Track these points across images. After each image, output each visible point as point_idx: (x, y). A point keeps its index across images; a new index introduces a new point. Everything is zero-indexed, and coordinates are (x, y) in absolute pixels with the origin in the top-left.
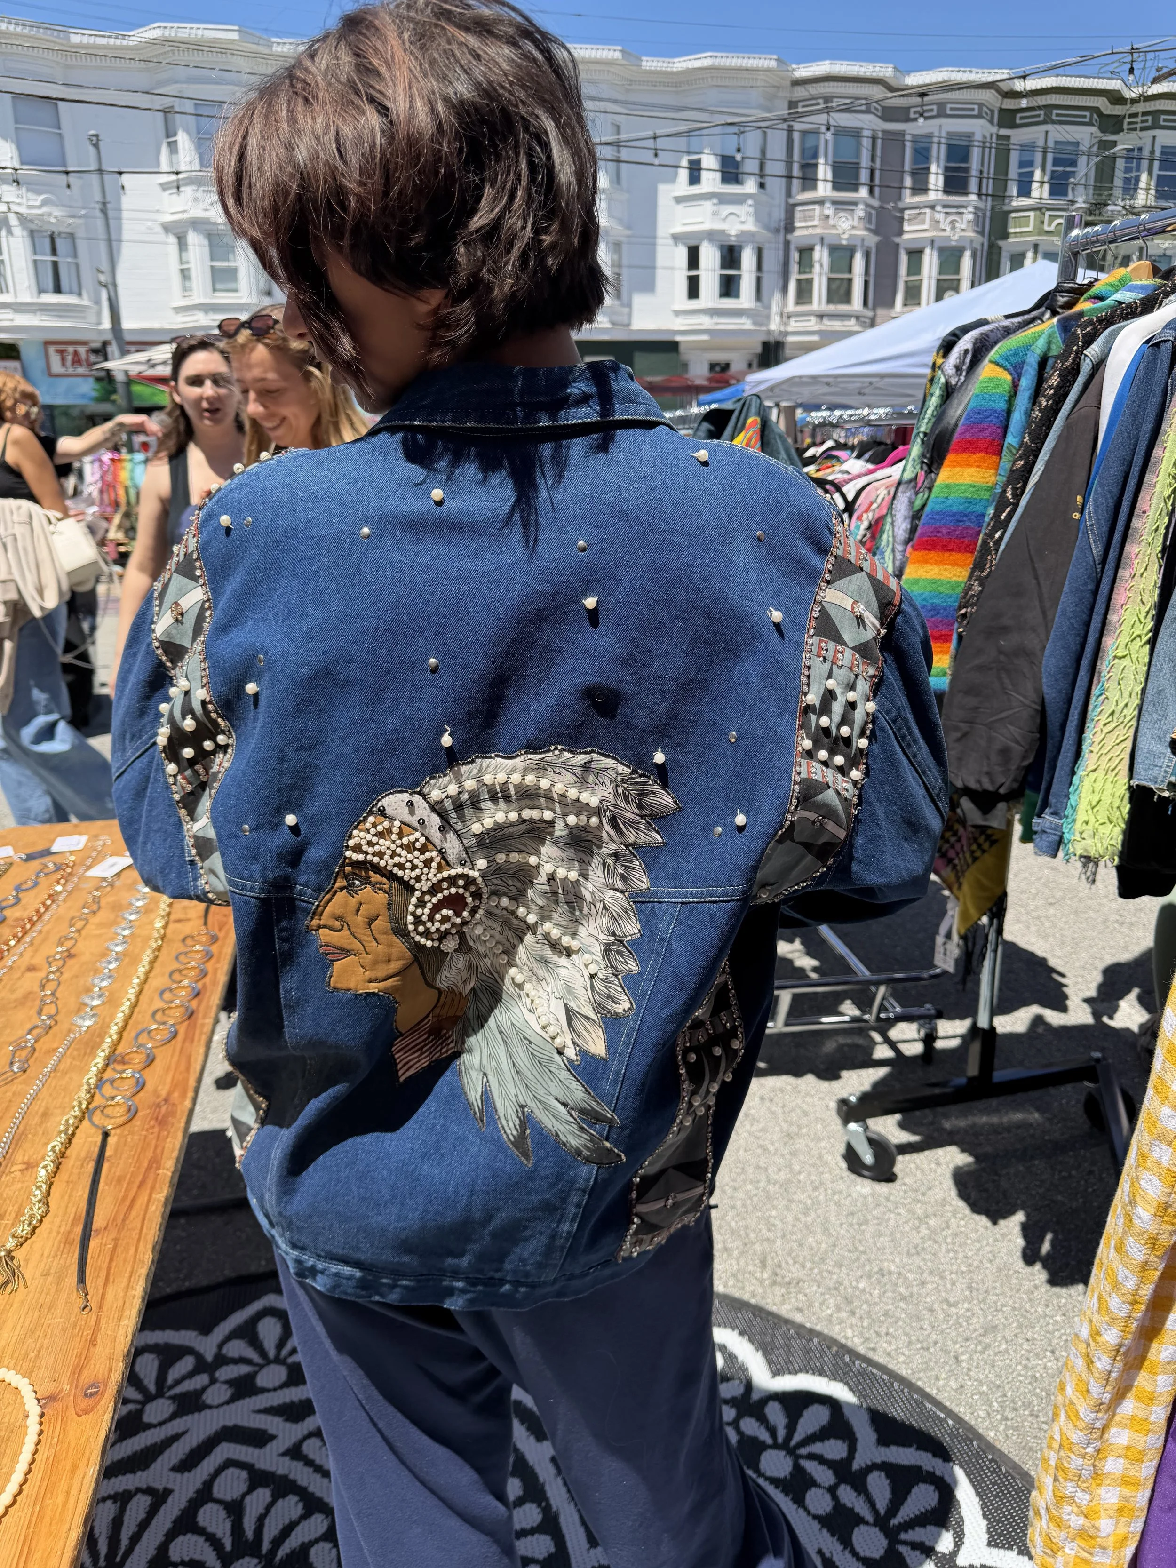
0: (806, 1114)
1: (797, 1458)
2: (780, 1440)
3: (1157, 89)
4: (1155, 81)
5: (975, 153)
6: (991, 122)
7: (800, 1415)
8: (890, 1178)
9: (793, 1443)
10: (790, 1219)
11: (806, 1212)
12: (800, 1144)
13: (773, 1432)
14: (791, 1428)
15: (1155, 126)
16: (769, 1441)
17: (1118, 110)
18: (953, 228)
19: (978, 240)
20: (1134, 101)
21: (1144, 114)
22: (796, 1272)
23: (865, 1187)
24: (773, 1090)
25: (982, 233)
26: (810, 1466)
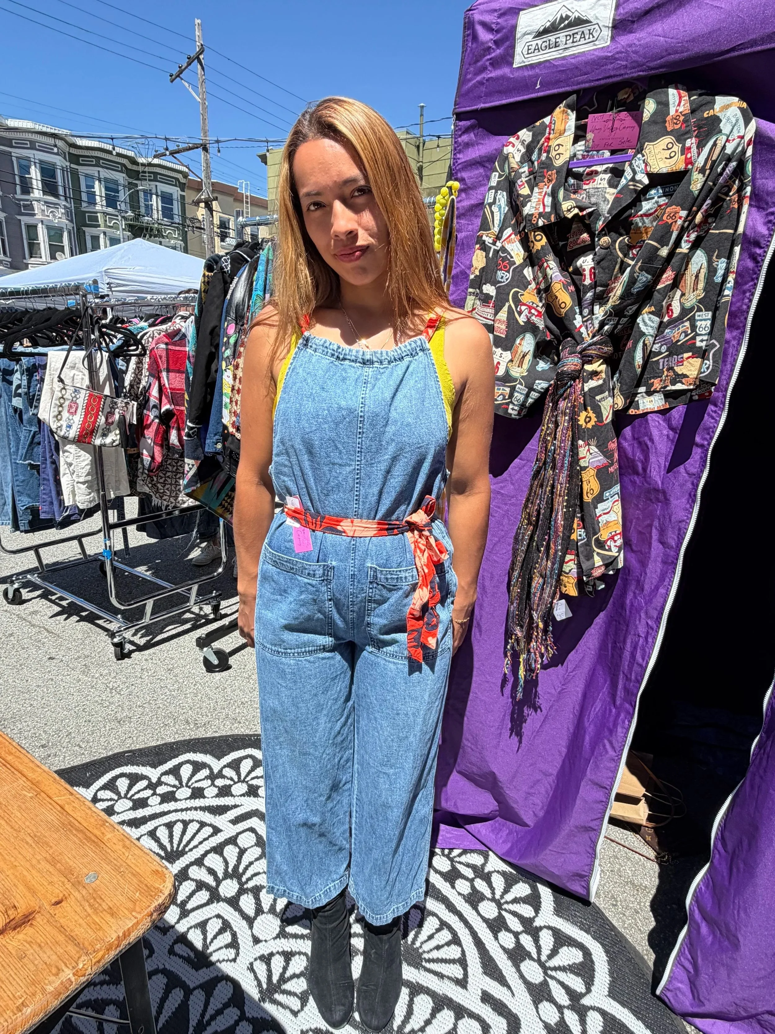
0: (172, 658)
1: (247, 782)
2: (236, 780)
3: (156, 161)
4: (155, 157)
5: (59, 173)
6: (65, 158)
7: (239, 768)
8: (229, 667)
9: (242, 778)
10: (190, 701)
11: (196, 695)
12: (176, 671)
13: (232, 779)
14: (239, 774)
15: (155, 180)
16: (232, 783)
17: (135, 168)
18: (54, 216)
19: (70, 226)
20: (143, 165)
21: (149, 172)
22: (205, 719)
23: (217, 676)
24: (150, 655)
25: (71, 221)
26: (254, 782)
